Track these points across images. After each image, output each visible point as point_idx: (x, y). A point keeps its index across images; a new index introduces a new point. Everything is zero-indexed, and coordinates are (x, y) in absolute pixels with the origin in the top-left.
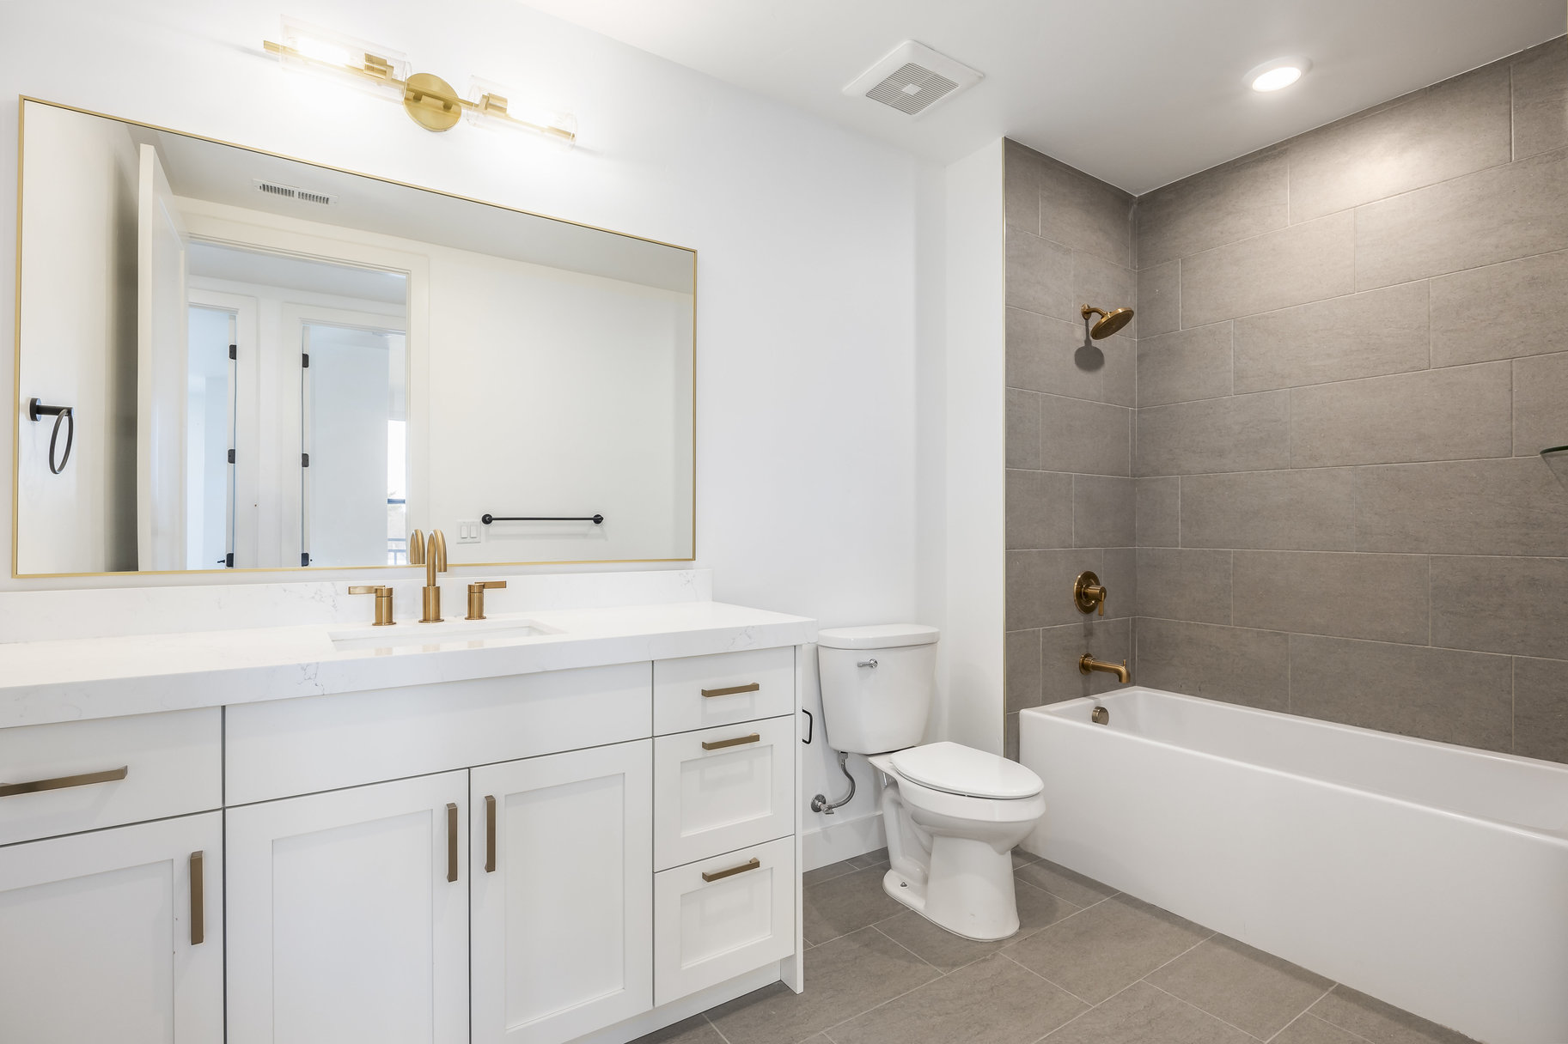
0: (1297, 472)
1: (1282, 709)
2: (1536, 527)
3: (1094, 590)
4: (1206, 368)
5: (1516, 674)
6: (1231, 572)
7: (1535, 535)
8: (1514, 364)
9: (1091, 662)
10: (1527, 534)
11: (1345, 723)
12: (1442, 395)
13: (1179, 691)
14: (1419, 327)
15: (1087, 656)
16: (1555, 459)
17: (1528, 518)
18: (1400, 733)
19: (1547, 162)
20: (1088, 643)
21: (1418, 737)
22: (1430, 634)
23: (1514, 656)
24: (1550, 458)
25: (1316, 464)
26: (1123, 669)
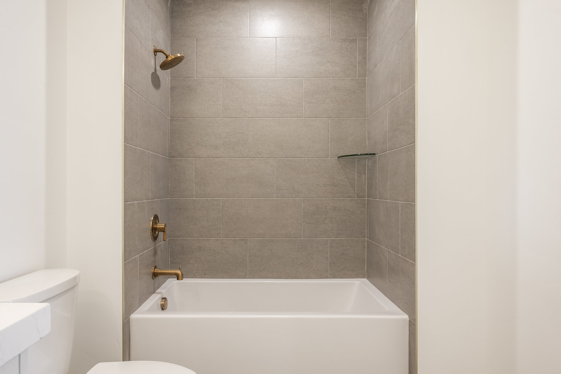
0: (251, 160)
1: (244, 277)
2: (336, 186)
3: (160, 225)
4: (209, 101)
5: (330, 246)
6: (221, 210)
7: (336, 190)
8: (329, 120)
9: (157, 271)
10: (333, 189)
11: (271, 278)
12: (307, 130)
13: (194, 277)
14: (299, 99)
15: (155, 267)
16: (341, 159)
17: (333, 183)
18: (292, 278)
19: (340, 42)
20: (155, 259)
21: (298, 278)
22: (302, 232)
23: (329, 239)
24: (340, 159)
25: (260, 156)
26: (179, 272)
